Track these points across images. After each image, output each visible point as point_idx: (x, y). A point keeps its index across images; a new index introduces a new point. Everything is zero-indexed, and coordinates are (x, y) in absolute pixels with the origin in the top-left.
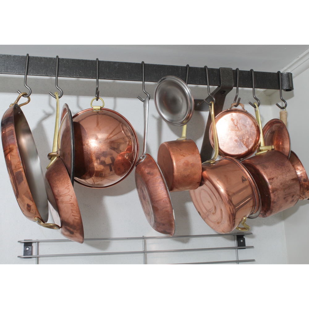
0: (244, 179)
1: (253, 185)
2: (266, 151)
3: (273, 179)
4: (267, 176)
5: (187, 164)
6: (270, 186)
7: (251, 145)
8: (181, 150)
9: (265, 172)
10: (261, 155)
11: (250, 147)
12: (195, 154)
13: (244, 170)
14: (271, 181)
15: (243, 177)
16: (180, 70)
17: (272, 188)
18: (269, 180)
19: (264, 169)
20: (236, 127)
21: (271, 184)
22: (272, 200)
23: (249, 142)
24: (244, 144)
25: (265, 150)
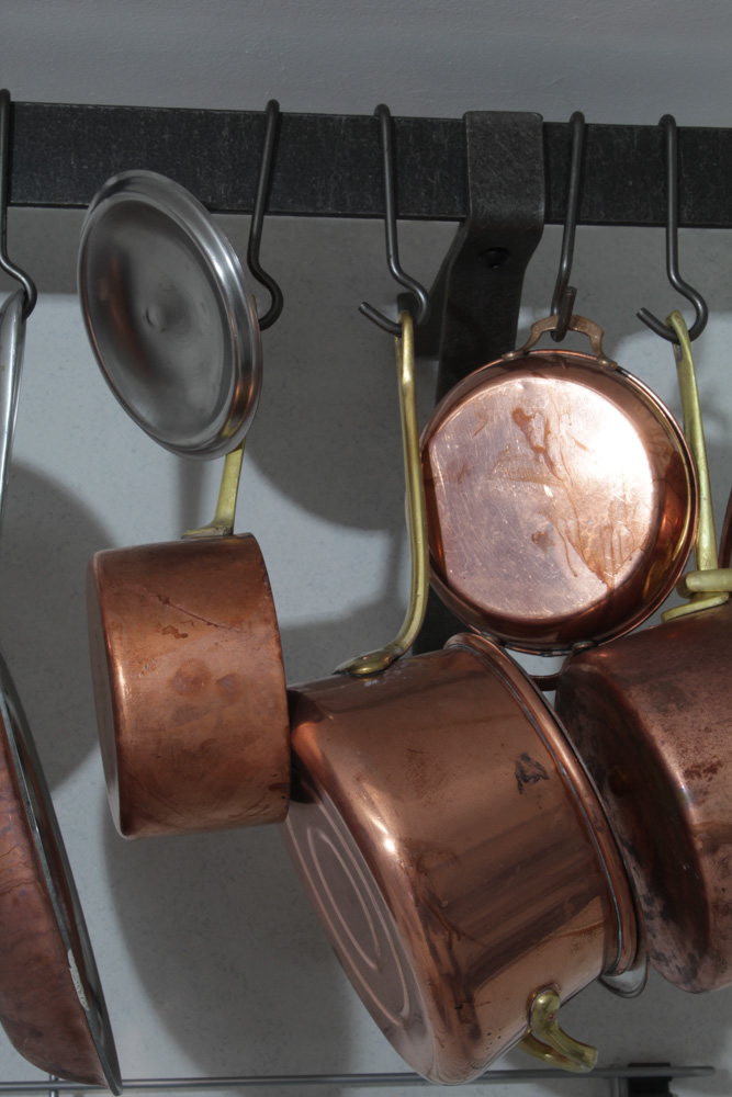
0: (531, 771)
1: (590, 810)
2: (716, 601)
3: (713, 769)
4: (682, 752)
5: (193, 681)
6: (694, 814)
7: (622, 563)
8: (167, 602)
9: (669, 730)
10: (693, 618)
11: (617, 579)
12: (250, 624)
13: (536, 718)
14: (702, 782)
15: (525, 757)
16: (225, 133)
17: (704, 824)
18: (688, 774)
19: (666, 711)
20: (541, 458)
21: (698, 803)
22: (711, 896)
23: (616, 547)
24: (583, 557)
25: (715, 594)
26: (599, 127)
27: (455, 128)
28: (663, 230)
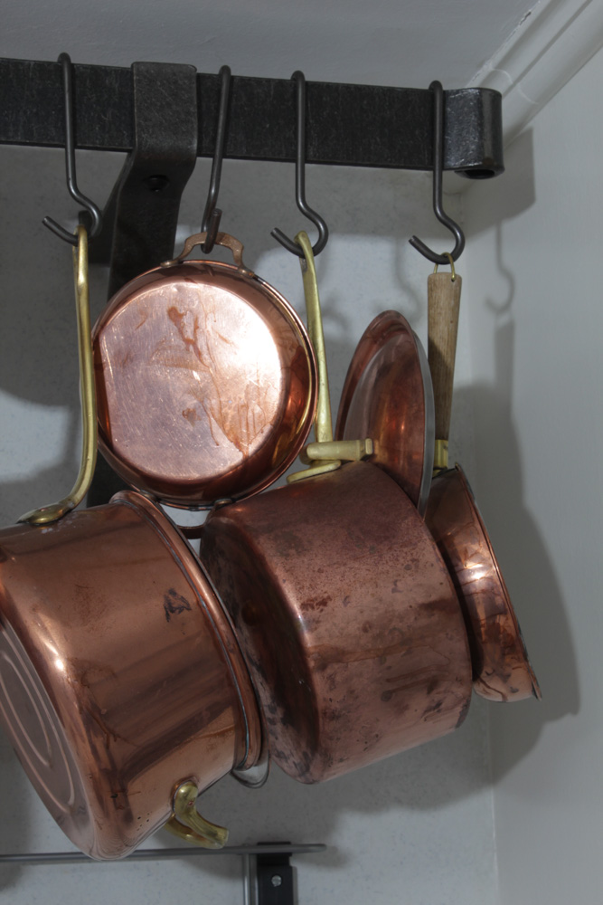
0: (176, 604)
1: (224, 635)
2: (330, 467)
3: (324, 603)
4: (299, 589)
6: (308, 639)
7: (256, 435)
9: (289, 571)
10: (312, 481)
11: (251, 448)
13: (181, 560)
14: (315, 613)
15: (173, 592)
17: (315, 647)
18: (304, 606)
19: (287, 556)
20: (191, 348)
21: (311, 630)
22: (321, 705)
23: (251, 422)
24: (224, 430)
25: (330, 461)
26: (242, 79)
27: (124, 75)
28: (293, 165)
